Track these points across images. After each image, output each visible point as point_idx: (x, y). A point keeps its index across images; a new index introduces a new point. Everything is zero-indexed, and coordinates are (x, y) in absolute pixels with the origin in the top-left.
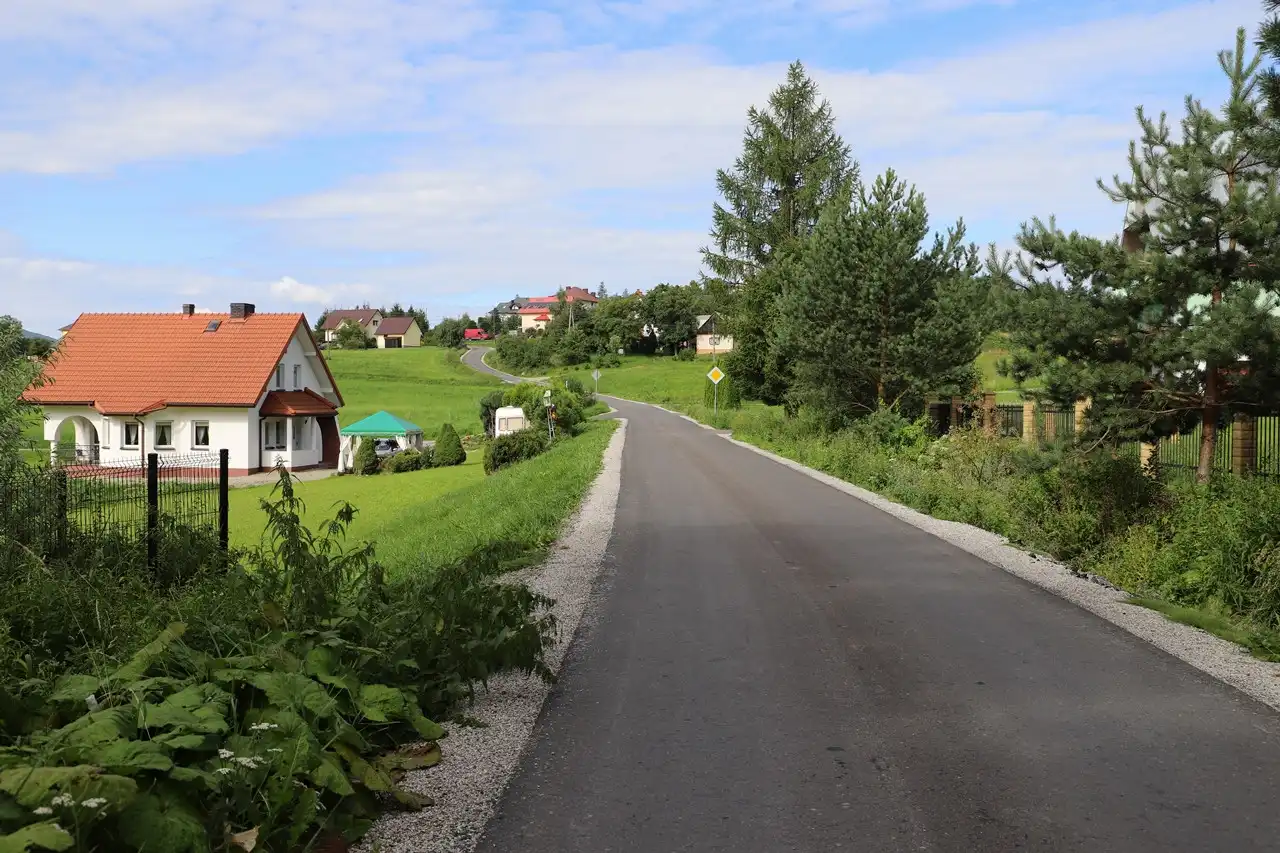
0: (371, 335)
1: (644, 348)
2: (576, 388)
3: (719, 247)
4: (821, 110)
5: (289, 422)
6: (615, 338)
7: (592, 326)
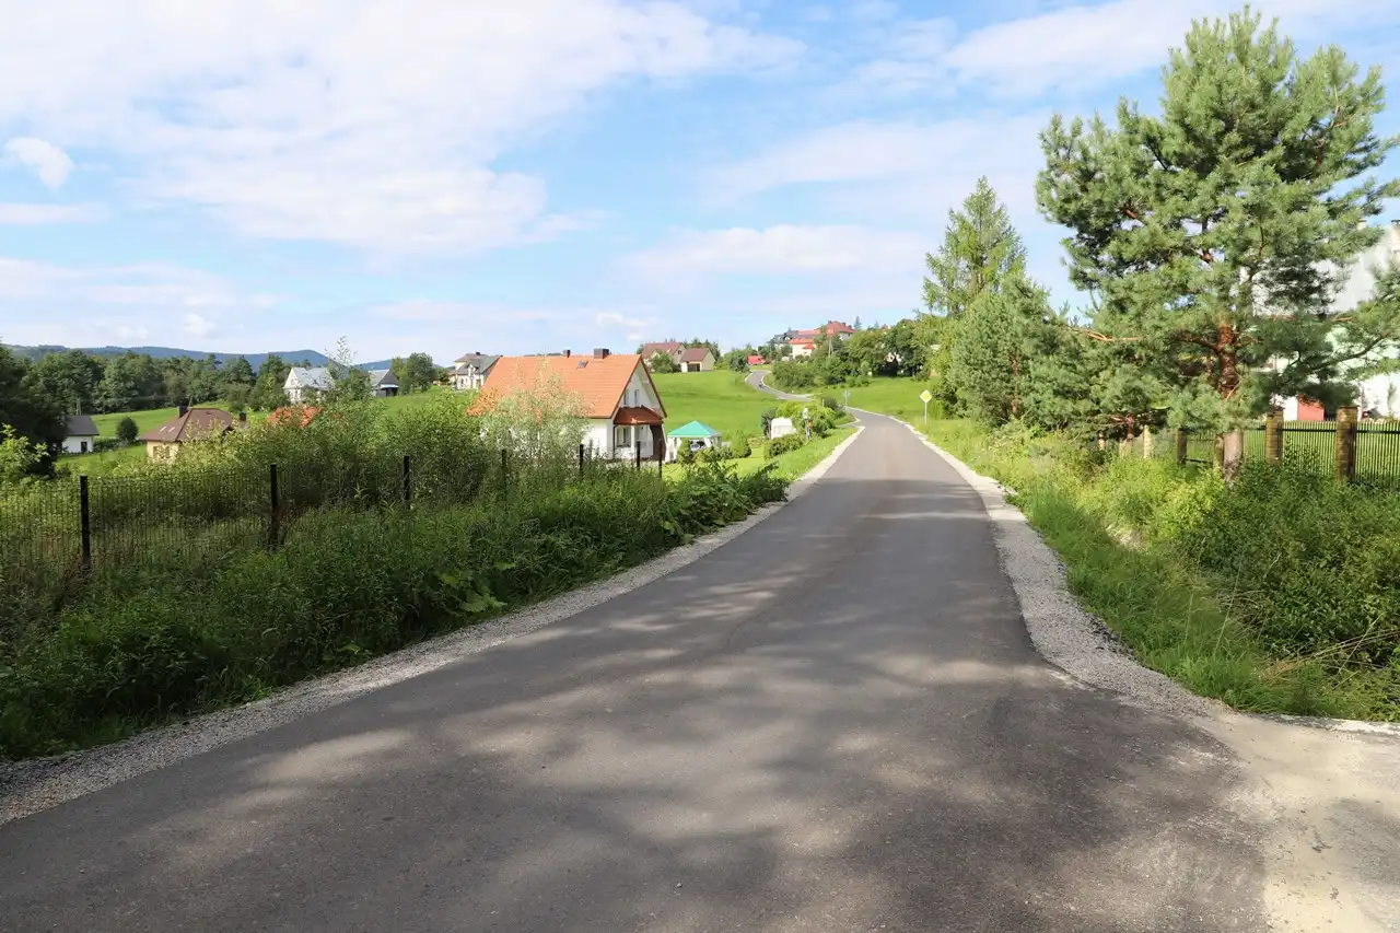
0: (677, 363)
1: (890, 371)
2: (832, 405)
3: (927, 308)
4: (999, 211)
5: (633, 428)
6: (864, 363)
7: (847, 354)
